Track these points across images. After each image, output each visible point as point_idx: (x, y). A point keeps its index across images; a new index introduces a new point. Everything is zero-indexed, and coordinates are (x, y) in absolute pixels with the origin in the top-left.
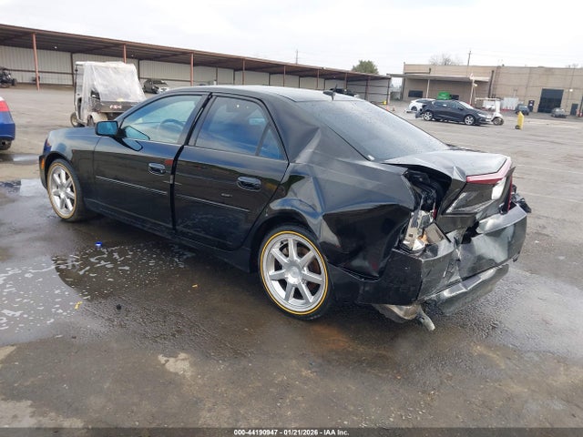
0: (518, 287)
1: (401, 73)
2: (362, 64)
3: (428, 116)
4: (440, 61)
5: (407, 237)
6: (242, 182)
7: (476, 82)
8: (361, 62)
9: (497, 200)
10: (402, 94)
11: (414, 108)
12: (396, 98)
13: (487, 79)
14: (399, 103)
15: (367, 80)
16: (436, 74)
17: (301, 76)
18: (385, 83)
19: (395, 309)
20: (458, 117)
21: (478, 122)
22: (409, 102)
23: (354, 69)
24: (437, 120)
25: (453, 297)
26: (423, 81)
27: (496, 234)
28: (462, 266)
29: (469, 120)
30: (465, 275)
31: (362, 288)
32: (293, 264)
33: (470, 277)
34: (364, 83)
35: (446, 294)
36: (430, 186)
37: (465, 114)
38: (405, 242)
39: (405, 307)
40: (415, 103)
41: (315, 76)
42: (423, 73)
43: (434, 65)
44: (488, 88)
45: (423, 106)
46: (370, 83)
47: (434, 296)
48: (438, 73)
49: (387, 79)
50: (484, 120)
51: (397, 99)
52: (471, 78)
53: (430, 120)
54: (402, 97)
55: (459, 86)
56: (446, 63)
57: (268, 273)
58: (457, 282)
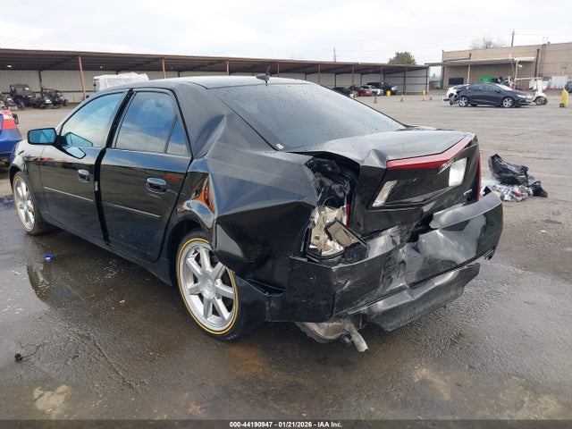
0: (503, 289)
1: (440, 61)
2: (398, 55)
3: (463, 102)
4: (481, 44)
5: (313, 240)
6: (151, 184)
7: (520, 63)
8: (398, 54)
9: (457, 187)
10: (442, 82)
11: (451, 95)
12: (434, 87)
13: (532, 58)
14: (439, 91)
15: (404, 71)
16: (476, 59)
17: (336, 74)
18: (423, 73)
19: (313, 326)
20: (496, 101)
21: (518, 103)
22: (447, 90)
23: (391, 61)
24: (474, 106)
25: (393, 309)
26: (463, 67)
27: (457, 227)
28: (407, 269)
29: (508, 103)
30: (414, 280)
31: (268, 303)
32: (206, 275)
33: (420, 282)
34: (402, 74)
35: (381, 305)
36: (341, 175)
37: (502, 97)
38: (311, 247)
39: (325, 324)
40: (452, 90)
41: (350, 72)
42: (463, 59)
43: (475, 49)
44: (533, 68)
45: (458, 92)
46: (408, 74)
47: (364, 309)
48: (478, 58)
49: (426, 68)
50: (524, 101)
51: (438, 88)
52: (515, 59)
53: (466, 106)
54: (442, 86)
55: (501, 68)
56: (488, 46)
57: (187, 286)
58: (401, 289)
